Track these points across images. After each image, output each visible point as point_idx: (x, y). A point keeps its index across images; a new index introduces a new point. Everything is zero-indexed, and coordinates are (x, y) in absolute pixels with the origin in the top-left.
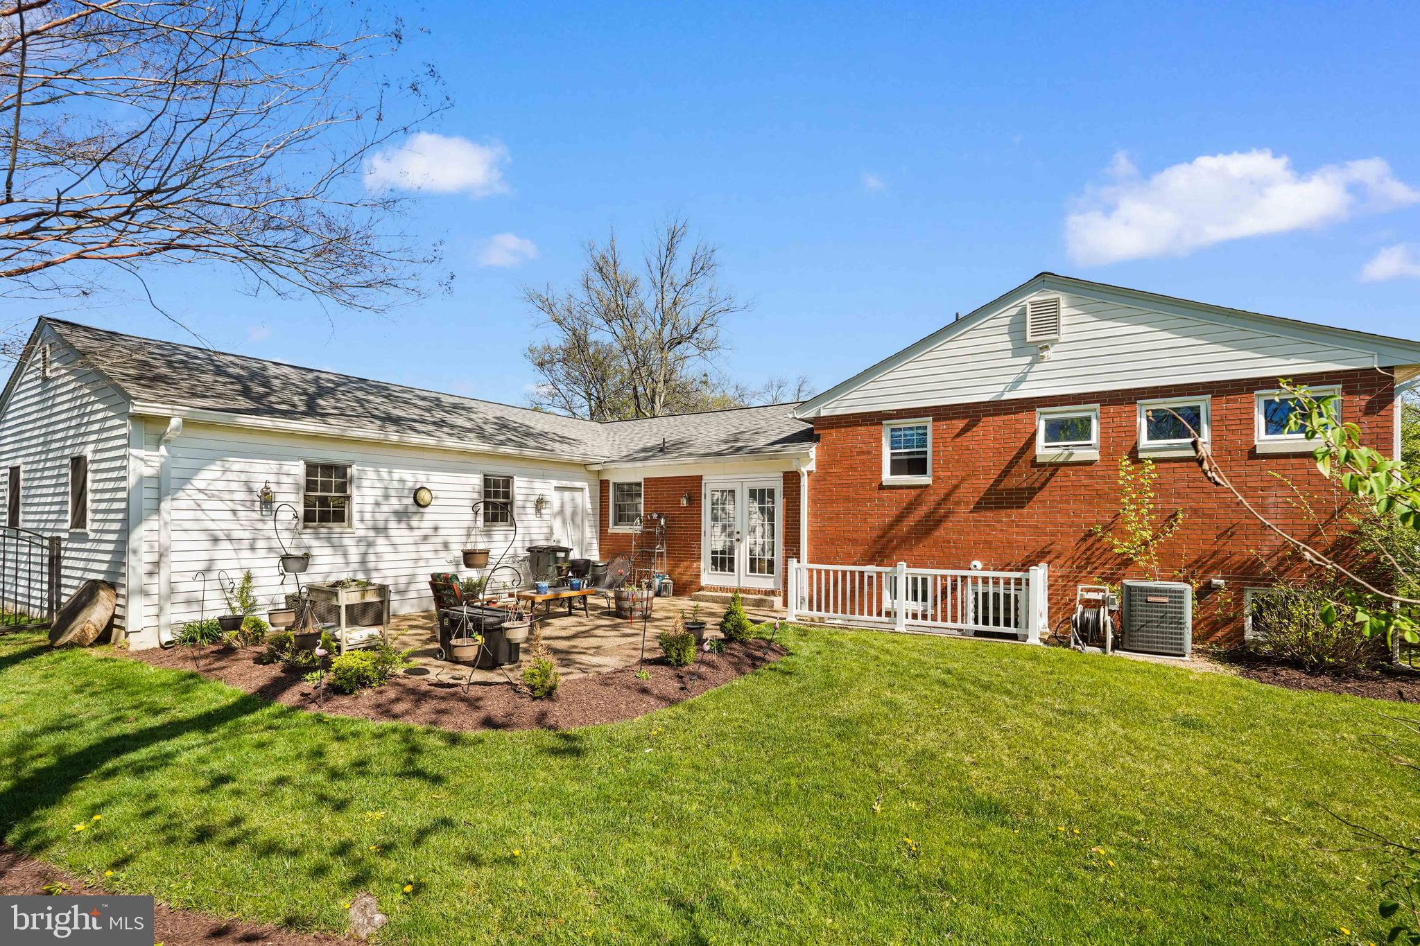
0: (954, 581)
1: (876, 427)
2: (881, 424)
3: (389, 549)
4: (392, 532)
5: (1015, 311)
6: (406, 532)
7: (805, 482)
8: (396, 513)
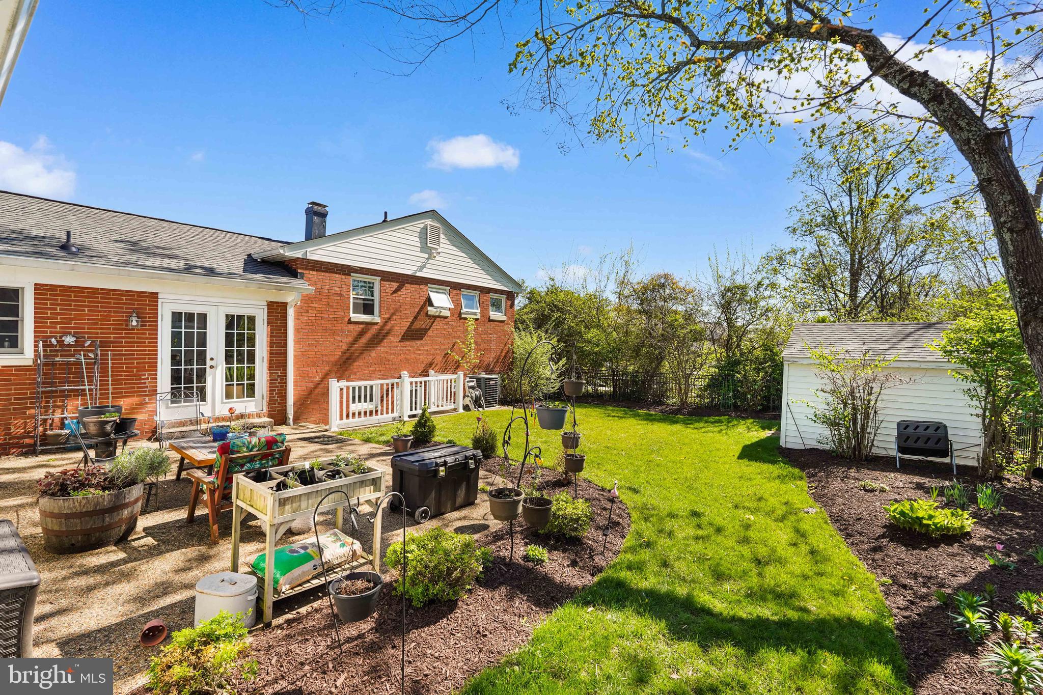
0: (393, 385)
1: (347, 277)
2: (350, 275)
5: (422, 226)
7: (291, 312)
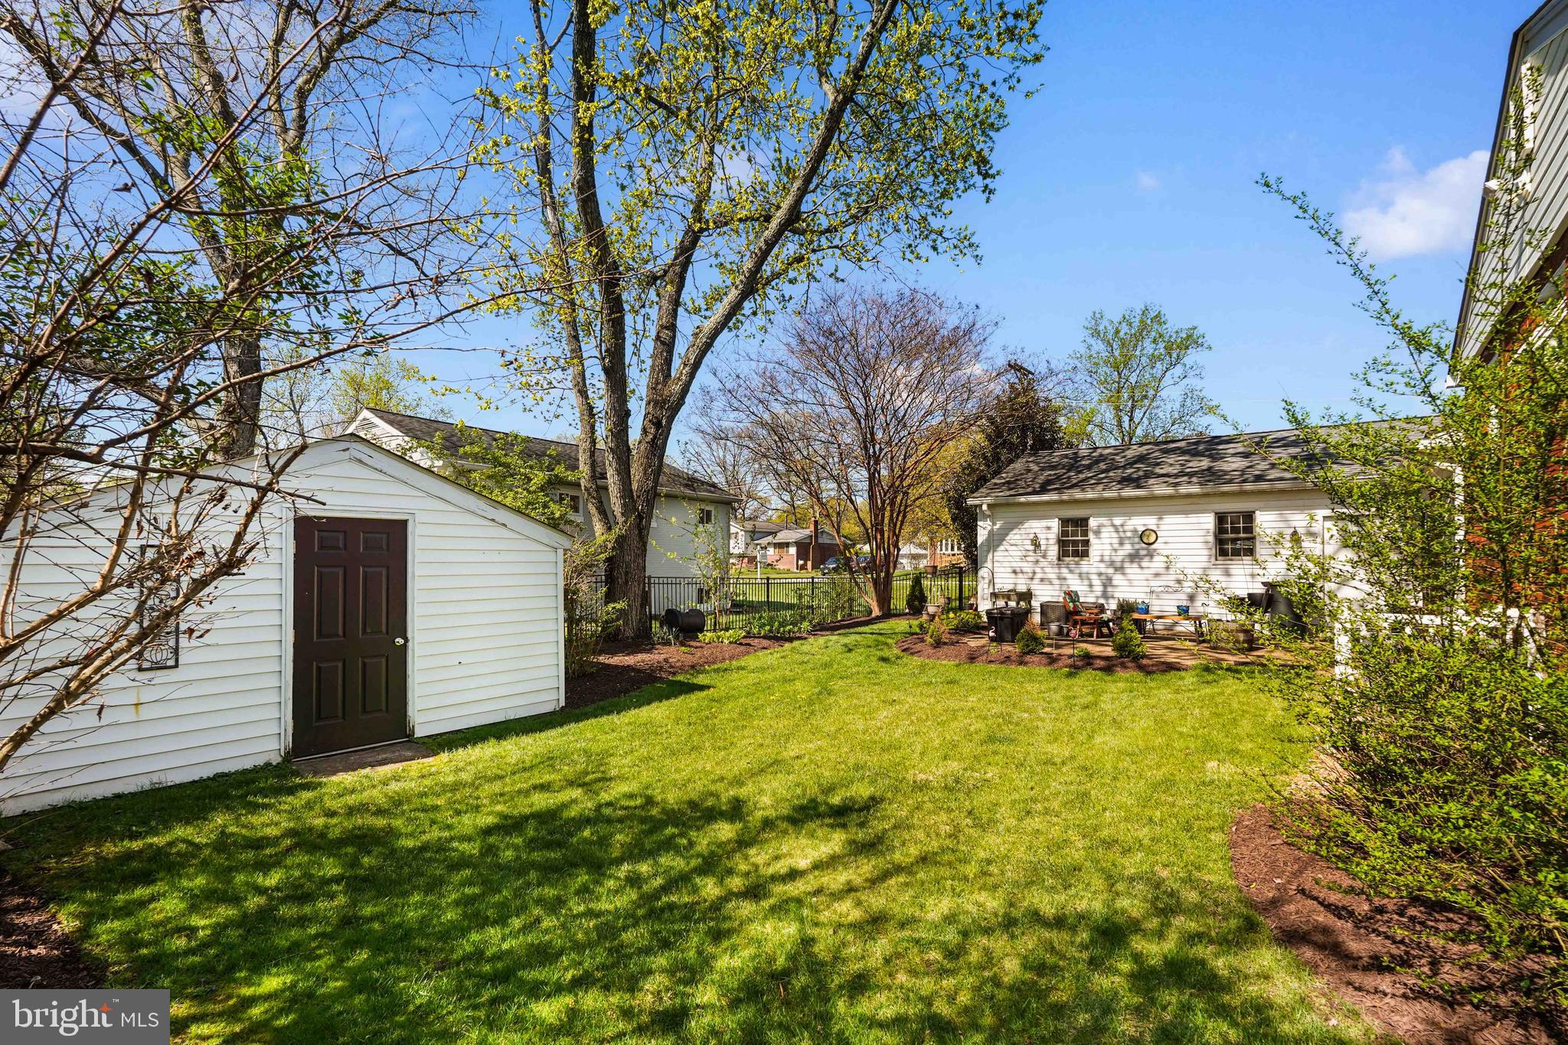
3: (1125, 583)
4: (1128, 571)
6: (1139, 571)
8: (1130, 555)
